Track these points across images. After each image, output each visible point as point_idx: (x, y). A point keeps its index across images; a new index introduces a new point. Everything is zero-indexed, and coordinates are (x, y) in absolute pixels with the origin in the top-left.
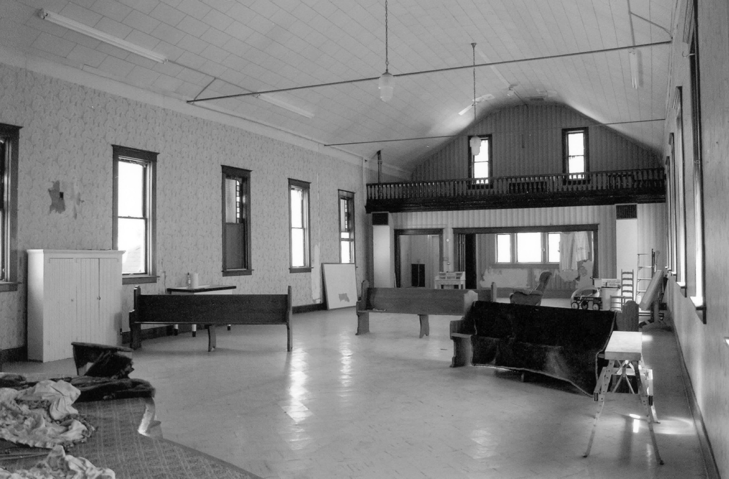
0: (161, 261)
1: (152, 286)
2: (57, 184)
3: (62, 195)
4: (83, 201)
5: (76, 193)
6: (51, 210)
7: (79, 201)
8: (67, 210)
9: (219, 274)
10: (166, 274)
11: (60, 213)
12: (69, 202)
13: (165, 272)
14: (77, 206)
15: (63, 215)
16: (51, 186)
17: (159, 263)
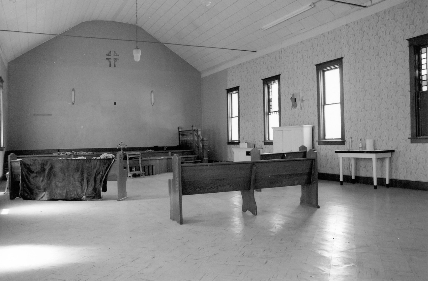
0: (348, 130)
1: (342, 147)
2: (293, 95)
3: (295, 99)
4: (304, 100)
5: (301, 96)
6: (292, 108)
7: (302, 100)
8: (297, 106)
9: (406, 141)
10: (353, 140)
11: (295, 108)
12: (298, 103)
13: (351, 138)
14: (301, 103)
15: (296, 109)
16: (291, 96)
17: (347, 132)
